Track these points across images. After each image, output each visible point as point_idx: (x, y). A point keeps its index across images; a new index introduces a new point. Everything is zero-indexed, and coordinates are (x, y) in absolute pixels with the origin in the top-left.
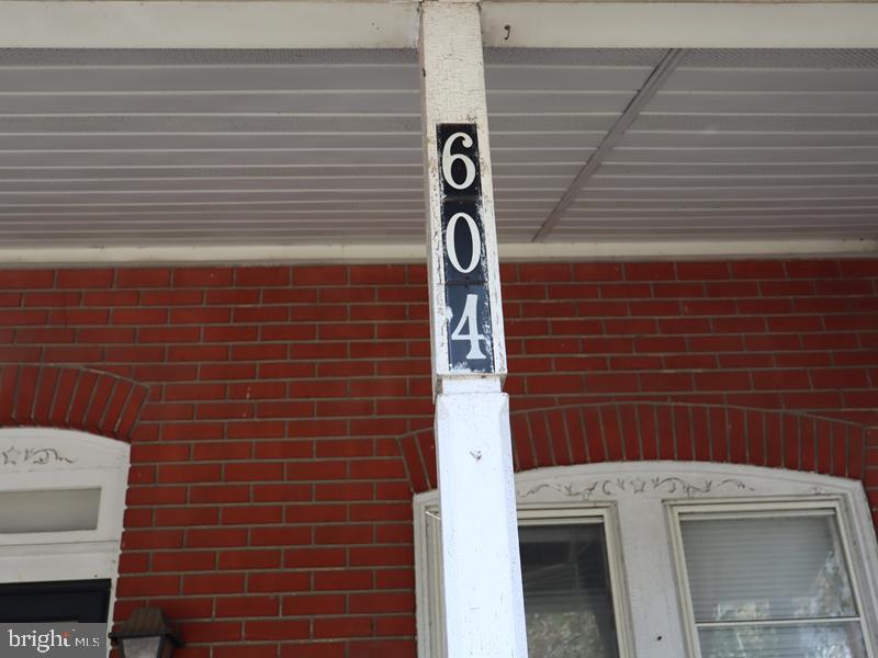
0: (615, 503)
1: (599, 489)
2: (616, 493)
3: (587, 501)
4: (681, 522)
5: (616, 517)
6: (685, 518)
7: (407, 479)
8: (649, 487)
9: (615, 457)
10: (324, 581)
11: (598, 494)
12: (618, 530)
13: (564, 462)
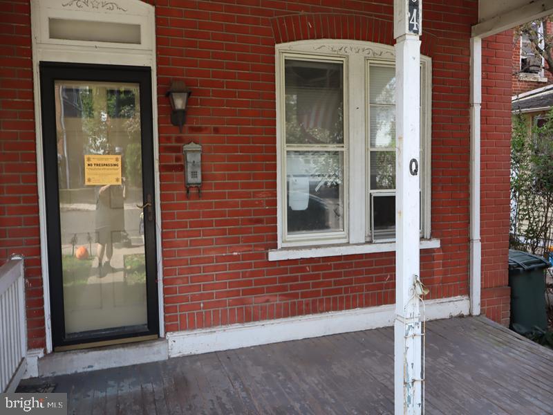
0: (348, 56)
1: (343, 49)
2: (349, 53)
3: (338, 54)
4: (370, 66)
5: (348, 61)
6: (372, 65)
7: (273, 37)
8: (361, 51)
9: (351, 38)
10: (241, 76)
11: (342, 52)
12: (348, 66)
13: (333, 38)
